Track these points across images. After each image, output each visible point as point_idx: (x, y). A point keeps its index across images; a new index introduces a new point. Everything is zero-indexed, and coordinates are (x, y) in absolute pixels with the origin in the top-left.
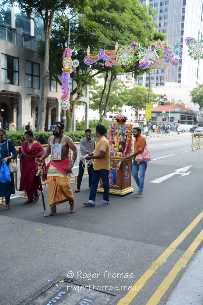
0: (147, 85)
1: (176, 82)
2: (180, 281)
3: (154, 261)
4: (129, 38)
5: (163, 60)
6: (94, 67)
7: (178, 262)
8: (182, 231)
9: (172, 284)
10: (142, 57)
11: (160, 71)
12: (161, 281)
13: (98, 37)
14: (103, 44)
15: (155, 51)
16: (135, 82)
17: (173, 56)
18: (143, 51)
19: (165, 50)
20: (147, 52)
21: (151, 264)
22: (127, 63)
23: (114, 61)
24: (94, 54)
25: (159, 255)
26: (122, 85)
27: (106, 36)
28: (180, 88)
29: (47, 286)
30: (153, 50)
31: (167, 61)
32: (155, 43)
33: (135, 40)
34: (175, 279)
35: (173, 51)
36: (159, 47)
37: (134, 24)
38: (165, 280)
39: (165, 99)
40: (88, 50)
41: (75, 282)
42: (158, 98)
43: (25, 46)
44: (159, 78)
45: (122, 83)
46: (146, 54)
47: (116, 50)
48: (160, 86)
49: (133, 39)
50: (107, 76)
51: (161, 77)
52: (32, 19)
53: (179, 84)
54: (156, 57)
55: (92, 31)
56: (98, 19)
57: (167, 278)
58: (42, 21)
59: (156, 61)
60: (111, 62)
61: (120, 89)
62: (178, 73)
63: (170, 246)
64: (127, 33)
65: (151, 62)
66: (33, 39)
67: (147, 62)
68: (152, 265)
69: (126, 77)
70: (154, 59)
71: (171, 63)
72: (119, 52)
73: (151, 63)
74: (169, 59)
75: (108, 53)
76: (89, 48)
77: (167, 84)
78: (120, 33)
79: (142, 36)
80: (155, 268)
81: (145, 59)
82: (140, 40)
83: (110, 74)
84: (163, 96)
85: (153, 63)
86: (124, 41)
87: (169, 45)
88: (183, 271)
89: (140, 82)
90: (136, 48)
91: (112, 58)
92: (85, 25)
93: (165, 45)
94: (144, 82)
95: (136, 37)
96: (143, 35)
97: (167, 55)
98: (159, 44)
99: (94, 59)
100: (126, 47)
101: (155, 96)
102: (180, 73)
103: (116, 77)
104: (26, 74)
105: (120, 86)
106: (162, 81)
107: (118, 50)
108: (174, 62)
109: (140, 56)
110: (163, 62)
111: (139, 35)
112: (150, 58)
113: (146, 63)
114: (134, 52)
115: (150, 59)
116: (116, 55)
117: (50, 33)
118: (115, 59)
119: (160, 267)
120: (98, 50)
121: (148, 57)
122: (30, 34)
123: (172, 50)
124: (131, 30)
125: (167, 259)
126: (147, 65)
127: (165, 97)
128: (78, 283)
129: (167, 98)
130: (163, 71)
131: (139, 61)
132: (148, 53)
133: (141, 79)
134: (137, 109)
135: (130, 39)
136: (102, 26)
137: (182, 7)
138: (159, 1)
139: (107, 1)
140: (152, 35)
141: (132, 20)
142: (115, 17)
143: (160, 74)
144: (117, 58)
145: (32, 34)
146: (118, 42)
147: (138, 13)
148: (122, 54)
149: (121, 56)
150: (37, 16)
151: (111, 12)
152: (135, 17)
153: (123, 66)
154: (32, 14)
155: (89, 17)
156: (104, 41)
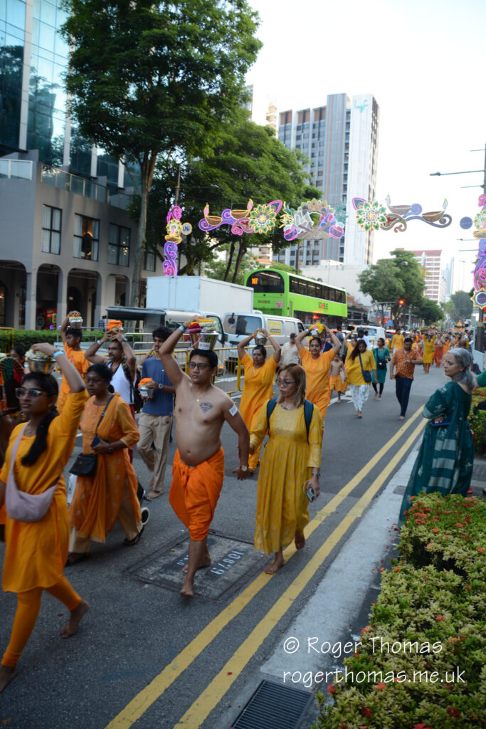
0: (292, 263)
1: (336, 260)
2: (355, 532)
3: (319, 510)
4: (268, 193)
5: (320, 227)
6: (213, 234)
7: (351, 512)
8: (354, 474)
9: (344, 536)
10: (288, 222)
11: (312, 243)
12: (330, 533)
13: (222, 190)
14: (230, 201)
15: (308, 214)
17: (334, 223)
18: (290, 213)
19: (323, 214)
20: (295, 215)
21: (316, 514)
22: (265, 230)
23: (245, 226)
24: (216, 215)
25: (325, 504)
26: (254, 262)
27: (233, 190)
28: (343, 268)
29: (182, 536)
30: (304, 213)
31: (326, 230)
32: (309, 203)
33: (278, 197)
34: (348, 530)
35: (335, 215)
36: (314, 209)
37: (276, 174)
38: (335, 532)
40: (206, 210)
41: (217, 534)
43: (110, 203)
44: (311, 252)
45: (255, 258)
47: (248, 211)
48: (313, 264)
49: (274, 196)
50: (233, 248)
51: (314, 251)
52: (123, 164)
53: (342, 263)
54: (310, 223)
55: (212, 182)
56: (222, 165)
57: (338, 528)
58: (137, 167)
59: (310, 228)
60: (240, 228)
61: (251, 268)
62: (340, 246)
63: (340, 493)
64: (265, 187)
65: (301, 230)
66: (121, 191)
67: (295, 230)
68: (318, 515)
69: (260, 250)
70: (306, 227)
71: (331, 232)
72: (253, 214)
73: (302, 232)
74: (329, 227)
75: (236, 215)
76: (208, 206)
77: (323, 262)
78: (254, 186)
79: (287, 192)
80: (321, 518)
81: (293, 225)
82: (284, 197)
83: (237, 245)
85: (305, 231)
86: (260, 198)
87: (328, 207)
88: (357, 522)
89: (282, 257)
90: (280, 209)
91: (242, 222)
92: (202, 173)
93: (323, 206)
94: (287, 257)
95: (279, 192)
96: (289, 190)
97: (326, 221)
98: (314, 204)
99: (214, 223)
100: (264, 207)
102: (342, 246)
103: (246, 251)
104: (110, 244)
105: (252, 263)
106: (316, 258)
107: (252, 210)
108: (335, 231)
109: (284, 221)
110: (319, 230)
111: (283, 189)
112: (300, 224)
114: (276, 214)
115: (300, 226)
116: (249, 218)
117: (149, 184)
118: (247, 223)
119: (327, 517)
120: (222, 211)
121: (297, 223)
122: (117, 185)
123: (333, 214)
124: (272, 183)
125: (337, 508)
126: (296, 233)
128: (221, 535)
130: (316, 242)
131: (283, 228)
132: (297, 217)
133: (284, 253)
135: (270, 195)
136: (228, 175)
137: (344, 152)
138: (310, 141)
139: (235, 141)
140: (303, 190)
141: (273, 168)
142: (249, 163)
143: (312, 247)
144: (250, 221)
145: (121, 184)
146: (252, 199)
147: (282, 159)
148: (258, 217)
149: (256, 220)
150: (130, 159)
151: (242, 156)
152: (277, 164)
153: (258, 235)
154: (124, 157)
155: (209, 162)
156: (231, 197)
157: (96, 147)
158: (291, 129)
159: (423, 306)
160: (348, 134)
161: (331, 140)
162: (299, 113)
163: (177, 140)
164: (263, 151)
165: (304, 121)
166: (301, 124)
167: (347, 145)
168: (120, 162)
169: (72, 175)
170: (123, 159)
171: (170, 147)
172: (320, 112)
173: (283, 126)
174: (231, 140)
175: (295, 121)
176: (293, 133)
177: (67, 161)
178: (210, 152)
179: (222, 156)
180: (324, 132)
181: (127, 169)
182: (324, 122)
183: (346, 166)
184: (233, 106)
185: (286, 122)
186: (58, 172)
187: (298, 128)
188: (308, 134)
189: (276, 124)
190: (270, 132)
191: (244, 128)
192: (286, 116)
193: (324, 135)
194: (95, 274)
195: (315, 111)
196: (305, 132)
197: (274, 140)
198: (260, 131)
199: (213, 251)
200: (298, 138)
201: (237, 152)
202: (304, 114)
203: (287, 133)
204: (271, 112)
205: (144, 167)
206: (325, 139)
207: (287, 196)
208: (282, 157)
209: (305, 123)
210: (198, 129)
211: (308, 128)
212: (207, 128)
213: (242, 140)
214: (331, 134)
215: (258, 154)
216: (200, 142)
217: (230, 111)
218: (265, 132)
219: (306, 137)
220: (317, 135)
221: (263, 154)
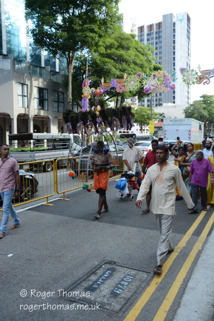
0: (148, 106)
1: (171, 103)
4: (134, 69)
5: (163, 85)
10: (146, 84)
11: (158, 95)
12: (184, 261)
13: (111, 70)
14: (114, 75)
15: (156, 79)
16: (138, 104)
17: (170, 83)
18: (147, 79)
19: (164, 78)
22: (134, 89)
23: (123, 87)
24: (108, 83)
27: (116, 68)
28: (175, 107)
30: (154, 78)
31: (166, 87)
32: (156, 73)
33: (139, 71)
35: (171, 78)
36: (159, 76)
37: (138, 59)
38: (187, 260)
39: (164, 116)
40: (103, 80)
42: (158, 116)
43: (52, 80)
44: (158, 100)
46: (149, 81)
47: (124, 80)
48: (159, 106)
49: (138, 70)
50: (117, 100)
51: (159, 99)
52: (58, 59)
53: (174, 104)
54: (157, 84)
55: (105, 65)
56: (109, 56)
58: (65, 60)
59: (157, 86)
60: (121, 88)
62: (173, 95)
63: (187, 233)
64: (132, 66)
65: (153, 87)
66: (58, 73)
67: (150, 88)
69: (131, 100)
70: (155, 85)
71: (169, 88)
72: (127, 81)
73: (154, 88)
74: (168, 85)
75: (118, 82)
76: (103, 78)
77: (164, 104)
78: (127, 66)
79: (144, 68)
81: (149, 85)
83: (120, 98)
84: (162, 114)
85: (155, 88)
86: (130, 72)
87: (167, 74)
89: (143, 103)
90: (141, 77)
91: (122, 86)
92: (99, 61)
93: (164, 74)
94: (146, 103)
95: (140, 69)
97: (166, 82)
98: (159, 73)
99: (107, 87)
100: (133, 76)
101: (156, 115)
102: (174, 95)
103: (124, 101)
104: (53, 101)
106: (160, 102)
107: (126, 79)
108: (171, 87)
109: (144, 83)
110: (163, 87)
111: (142, 66)
112: (152, 84)
114: (139, 80)
115: (152, 85)
116: (125, 83)
117: (72, 68)
118: (124, 86)
120: (110, 80)
122: (56, 70)
123: (169, 78)
124: (136, 64)
125: (187, 243)
126: (150, 90)
127: (163, 115)
129: (165, 115)
130: (160, 94)
131: (143, 87)
132: (150, 81)
133: (144, 101)
134: (142, 126)
136: (112, 61)
137: (173, 45)
138: (155, 41)
139: (116, 43)
140: (152, 67)
141: (136, 55)
142: (123, 54)
143: (159, 97)
144: (126, 85)
145: (57, 70)
146: (126, 73)
147: (140, 50)
148: (130, 82)
149: (129, 84)
150: (61, 56)
151: (119, 51)
152: (138, 53)
153: (130, 92)
154: (58, 55)
155: (102, 55)
156: (115, 73)
157: (43, 51)
158: (144, 35)
160: (174, 35)
161: (165, 40)
162: (148, 26)
163: (85, 44)
164: (130, 47)
165: (151, 30)
166: (149, 32)
167: (174, 42)
168: (56, 58)
169: (31, 66)
170: (58, 56)
171: (82, 48)
172: (159, 25)
173: (140, 34)
174: (113, 43)
175: (146, 31)
176: (145, 38)
177: (29, 59)
178: (102, 50)
179: (109, 51)
180: (162, 36)
181: (60, 62)
182: (162, 30)
183: (174, 53)
184: (113, 23)
185: (141, 32)
186: (24, 65)
187: (148, 35)
188: (153, 38)
189: (136, 33)
190: (133, 36)
191: (119, 35)
192: (141, 29)
193: (161, 37)
194: (47, 117)
195: (156, 24)
196: (152, 36)
197: (136, 41)
198: (128, 36)
199: (107, 102)
200: (148, 40)
201: (117, 49)
202: (151, 27)
203: (142, 38)
204: (133, 27)
205: (68, 60)
206: (162, 39)
207: (144, 70)
208: (140, 49)
209: (151, 32)
210: (95, 37)
211: (153, 34)
212: (100, 36)
213: (119, 42)
214: (165, 37)
215: (128, 49)
216: (97, 45)
217: (111, 26)
218: (131, 37)
219: (152, 39)
220: (158, 38)
221: (131, 49)
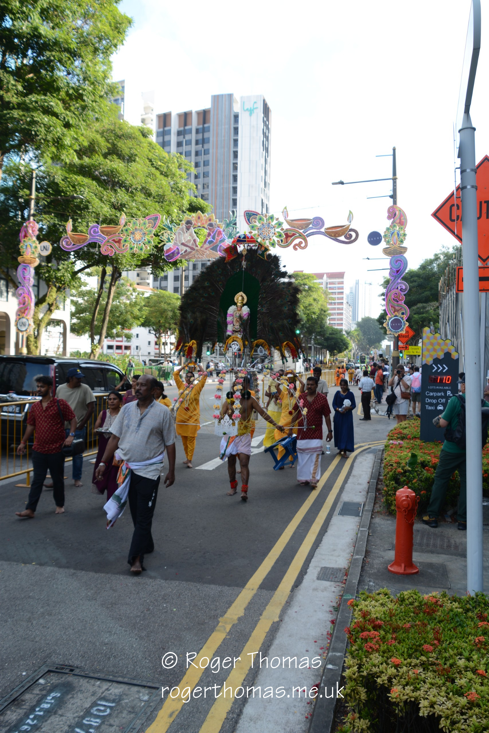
0: (176, 290)
3: (222, 616)
4: (144, 206)
5: (207, 245)
6: (80, 255)
10: (168, 239)
13: (89, 202)
14: (98, 214)
15: (192, 230)
16: (154, 285)
17: (223, 241)
18: (171, 229)
19: (209, 229)
21: (218, 622)
22: (141, 249)
23: (116, 245)
24: (81, 232)
26: (132, 289)
27: (101, 200)
30: (188, 229)
31: (214, 249)
35: (224, 231)
36: (199, 224)
37: (153, 183)
40: (69, 225)
45: (131, 285)
46: (177, 234)
47: (121, 227)
49: (152, 209)
50: (104, 273)
54: (195, 241)
55: (76, 191)
59: (194, 247)
60: (112, 247)
64: (140, 197)
65: (185, 248)
67: (178, 249)
69: (138, 275)
70: (190, 244)
72: (127, 230)
73: (186, 251)
74: (217, 246)
75: (105, 231)
76: (71, 221)
78: (127, 197)
80: (225, 629)
81: (175, 244)
82: (164, 209)
83: (109, 269)
85: (189, 250)
86: (135, 211)
89: (164, 283)
90: (159, 223)
91: (114, 240)
92: (63, 180)
93: (210, 220)
95: (157, 205)
96: (169, 201)
97: (213, 238)
98: (199, 218)
99: (79, 241)
100: (139, 221)
103: (121, 275)
105: (128, 291)
107: (125, 226)
109: (165, 238)
110: (206, 249)
112: (183, 241)
113: (177, 251)
114: (154, 231)
115: (183, 244)
116: (122, 235)
118: (119, 242)
120: (87, 226)
121: (180, 241)
123: (221, 230)
124: (148, 194)
126: (178, 253)
131: (163, 246)
132: (179, 233)
135: (146, 209)
136: (94, 183)
138: (193, 148)
139: (103, 142)
140: (186, 204)
141: (150, 175)
142: (119, 170)
144: (123, 239)
146: (125, 213)
147: (160, 166)
148: (133, 233)
149: (131, 237)
151: (111, 161)
152: (153, 170)
153: (133, 255)
156: (99, 210)
158: (170, 134)
159: (328, 335)
160: (236, 141)
161: (217, 148)
162: (179, 115)
164: (136, 155)
165: (185, 125)
166: (182, 129)
167: (236, 154)
171: (22, 148)
172: (204, 115)
173: (162, 129)
174: (97, 141)
175: (175, 125)
176: (174, 139)
179: (86, 160)
180: (209, 138)
182: (209, 127)
183: (235, 178)
185: (165, 125)
187: (179, 133)
188: (191, 140)
189: (153, 126)
190: (144, 133)
191: (112, 127)
192: (164, 119)
193: (208, 142)
196: (188, 137)
197: (150, 144)
198: (133, 131)
199: (79, 275)
200: (179, 144)
201: (105, 156)
202: (185, 117)
203: (167, 138)
204: (146, 114)
206: (210, 147)
208: (159, 163)
209: (186, 128)
210: (55, 126)
211: (191, 133)
212: (67, 125)
213: (111, 141)
214: (217, 141)
215: (131, 159)
216: (58, 143)
217: (94, 104)
218: (138, 134)
219: (189, 143)
220: (200, 142)
221: (137, 159)
